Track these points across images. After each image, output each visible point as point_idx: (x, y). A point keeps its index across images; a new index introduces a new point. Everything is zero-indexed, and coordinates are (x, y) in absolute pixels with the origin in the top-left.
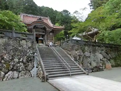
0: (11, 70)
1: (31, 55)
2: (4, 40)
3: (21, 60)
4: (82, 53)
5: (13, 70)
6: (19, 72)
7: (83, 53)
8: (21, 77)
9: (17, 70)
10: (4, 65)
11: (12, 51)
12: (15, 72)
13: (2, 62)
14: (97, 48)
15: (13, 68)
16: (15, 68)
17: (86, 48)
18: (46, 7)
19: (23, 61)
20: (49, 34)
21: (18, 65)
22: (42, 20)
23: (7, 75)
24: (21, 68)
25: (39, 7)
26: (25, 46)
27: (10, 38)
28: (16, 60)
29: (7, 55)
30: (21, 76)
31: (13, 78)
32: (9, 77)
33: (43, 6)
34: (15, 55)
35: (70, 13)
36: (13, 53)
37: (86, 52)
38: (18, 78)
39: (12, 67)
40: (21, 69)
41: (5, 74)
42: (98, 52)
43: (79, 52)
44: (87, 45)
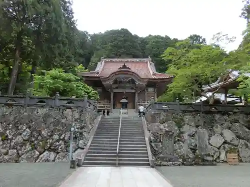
0: (48, 150)
1: (77, 130)
2: (45, 110)
3: (62, 138)
4: (176, 128)
5: (50, 150)
6: (58, 153)
7: (179, 127)
8: (57, 160)
9: (55, 150)
10: (40, 142)
11: (52, 125)
12: (52, 153)
13: (39, 138)
14: (217, 116)
15: (50, 148)
16: (52, 148)
17: (187, 118)
18: (156, 37)
19: (64, 138)
20: (147, 89)
21: (57, 143)
22: (128, 68)
23: (41, 156)
24: (60, 148)
25: (141, 38)
26: (70, 118)
27: (52, 107)
28: (56, 137)
29: (45, 130)
30: (59, 158)
31: (47, 161)
32: (43, 158)
33: (150, 35)
34: (55, 129)
35: (204, 40)
36: (53, 128)
37: (186, 125)
38: (54, 161)
39: (48, 146)
40: (60, 150)
41: (40, 154)
42: (219, 126)
43: (168, 126)
44: (191, 112)
